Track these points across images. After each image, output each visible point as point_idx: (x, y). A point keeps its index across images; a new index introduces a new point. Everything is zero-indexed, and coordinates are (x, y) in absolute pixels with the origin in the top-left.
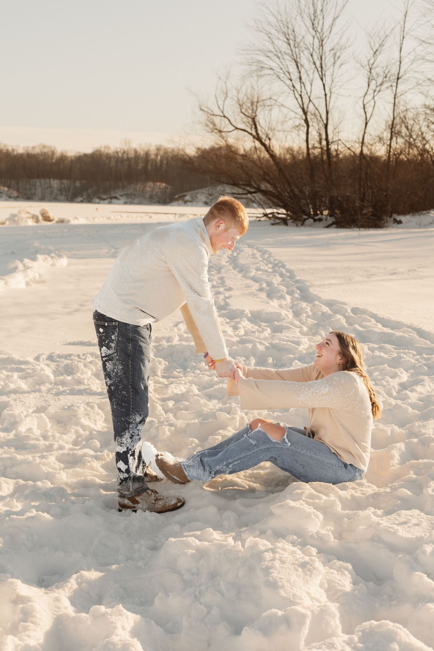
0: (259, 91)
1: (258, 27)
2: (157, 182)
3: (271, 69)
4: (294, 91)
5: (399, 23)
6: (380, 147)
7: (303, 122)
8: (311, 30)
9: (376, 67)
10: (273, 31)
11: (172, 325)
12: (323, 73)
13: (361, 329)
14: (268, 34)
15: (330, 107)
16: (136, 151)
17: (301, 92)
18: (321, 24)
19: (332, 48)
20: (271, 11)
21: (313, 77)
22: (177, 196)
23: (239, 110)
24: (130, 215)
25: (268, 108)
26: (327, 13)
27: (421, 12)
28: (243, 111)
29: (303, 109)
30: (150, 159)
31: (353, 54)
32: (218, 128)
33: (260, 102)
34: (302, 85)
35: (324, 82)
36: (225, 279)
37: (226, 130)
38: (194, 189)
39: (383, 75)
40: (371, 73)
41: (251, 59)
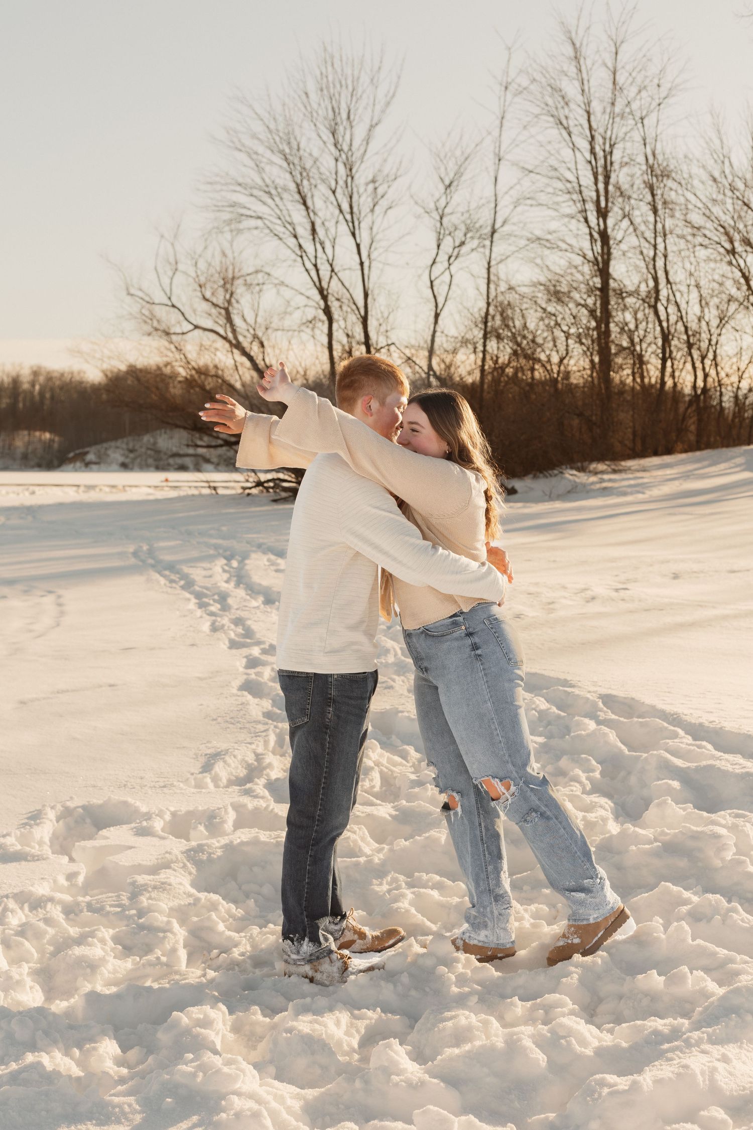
0: (234, 258)
1: (233, 142)
2: (35, 430)
3: (260, 218)
4: (301, 257)
5: (489, 133)
6: (465, 357)
7: (321, 314)
8: (332, 148)
9: (452, 213)
10: (261, 149)
12: (356, 223)
14: (252, 154)
15: (370, 285)
17: (316, 257)
18: (348, 136)
19: (370, 178)
20: (256, 113)
21: (336, 232)
22: (71, 455)
23: (199, 294)
25: (257, 288)
26: (357, 118)
28: (208, 295)
29: (321, 291)
30: (21, 390)
31: (409, 188)
32: (163, 326)
33: (238, 278)
34: (318, 246)
35: (358, 241)
36: (249, 623)
37: (178, 330)
38: (102, 441)
39: (463, 228)
40: (441, 224)
41: (222, 201)
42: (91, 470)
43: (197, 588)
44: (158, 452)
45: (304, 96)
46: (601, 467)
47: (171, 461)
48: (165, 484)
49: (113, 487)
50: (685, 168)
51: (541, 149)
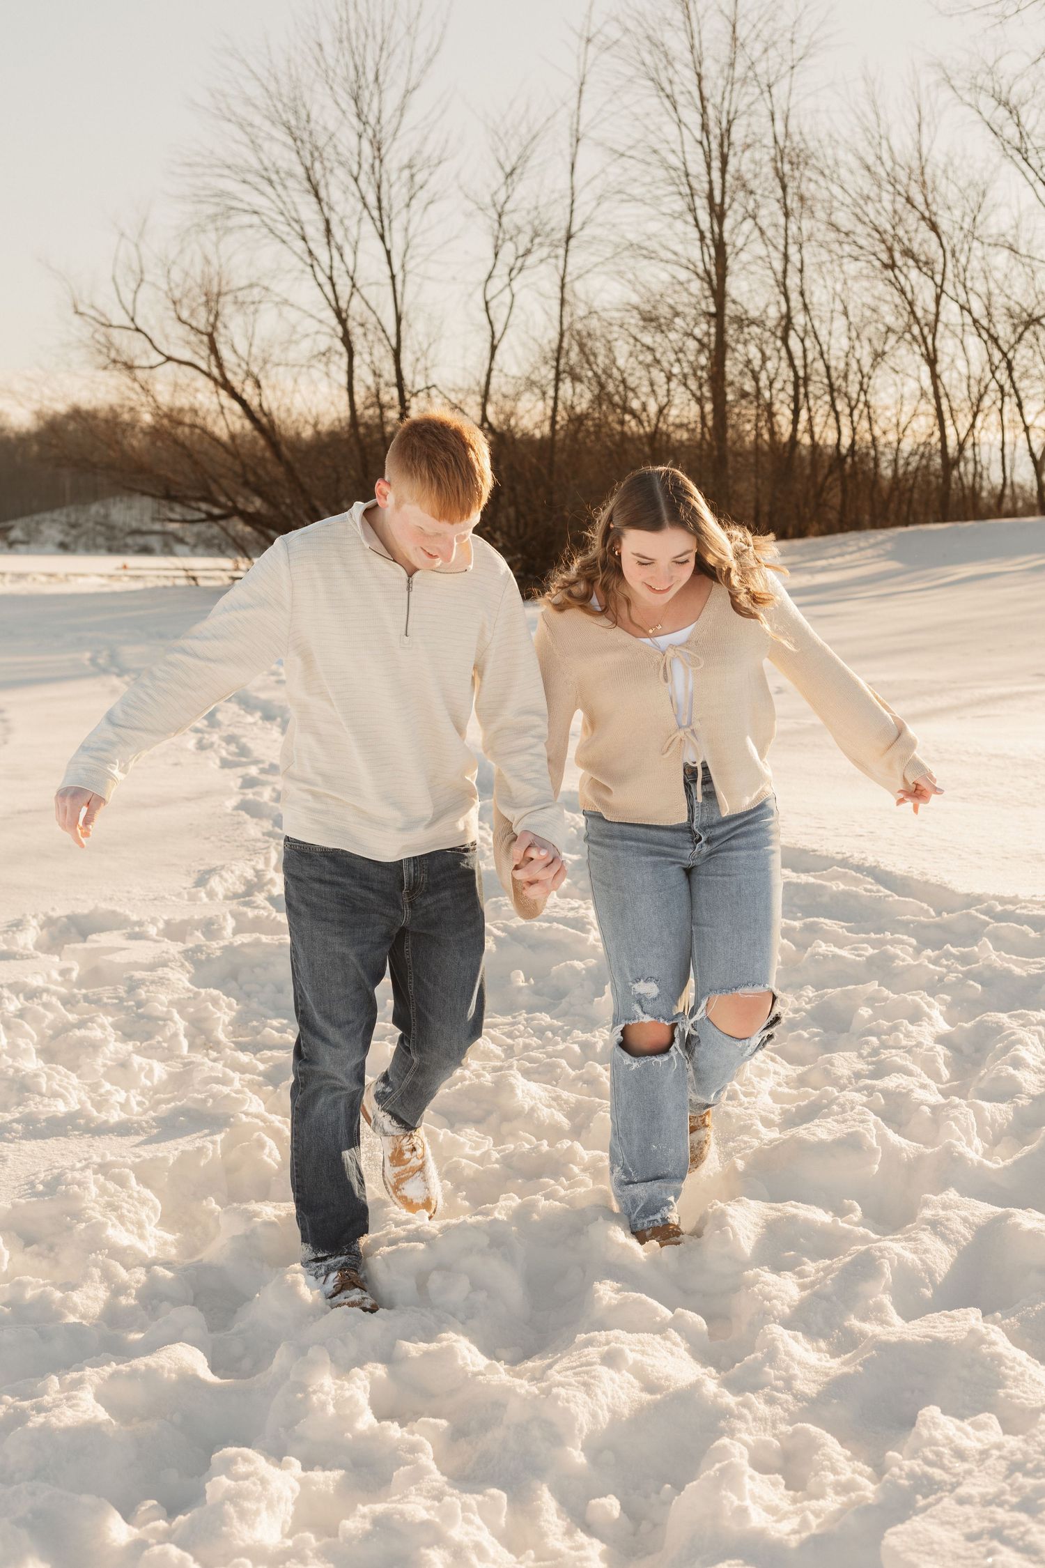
0: (220, 266)
1: (220, 109)
3: (255, 212)
4: (312, 266)
5: (564, 104)
6: (530, 404)
7: (339, 345)
8: (354, 120)
9: (514, 211)
10: (257, 120)
11: (189, 882)
12: (386, 222)
14: (245, 126)
15: (404, 309)
17: (331, 267)
18: (375, 104)
19: (405, 161)
20: (251, 71)
21: (359, 234)
23: (173, 315)
25: (252, 308)
26: (388, 79)
27: (608, 83)
28: (185, 315)
29: (338, 313)
31: (457, 176)
32: (124, 358)
33: (226, 294)
34: (335, 252)
35: (388, 246)
36: (244, 740)
37: (144, 363)
38: (32, 512)
39: (528, 231)
40: (500, 225)
41: (204, 188)
42: (17, 553)
44: (111, 527)
45: (316, 49)
47: (130, 540)
48: (122, 572)
49: (51, 575)
50: (829, 152)
51: (637, 123)
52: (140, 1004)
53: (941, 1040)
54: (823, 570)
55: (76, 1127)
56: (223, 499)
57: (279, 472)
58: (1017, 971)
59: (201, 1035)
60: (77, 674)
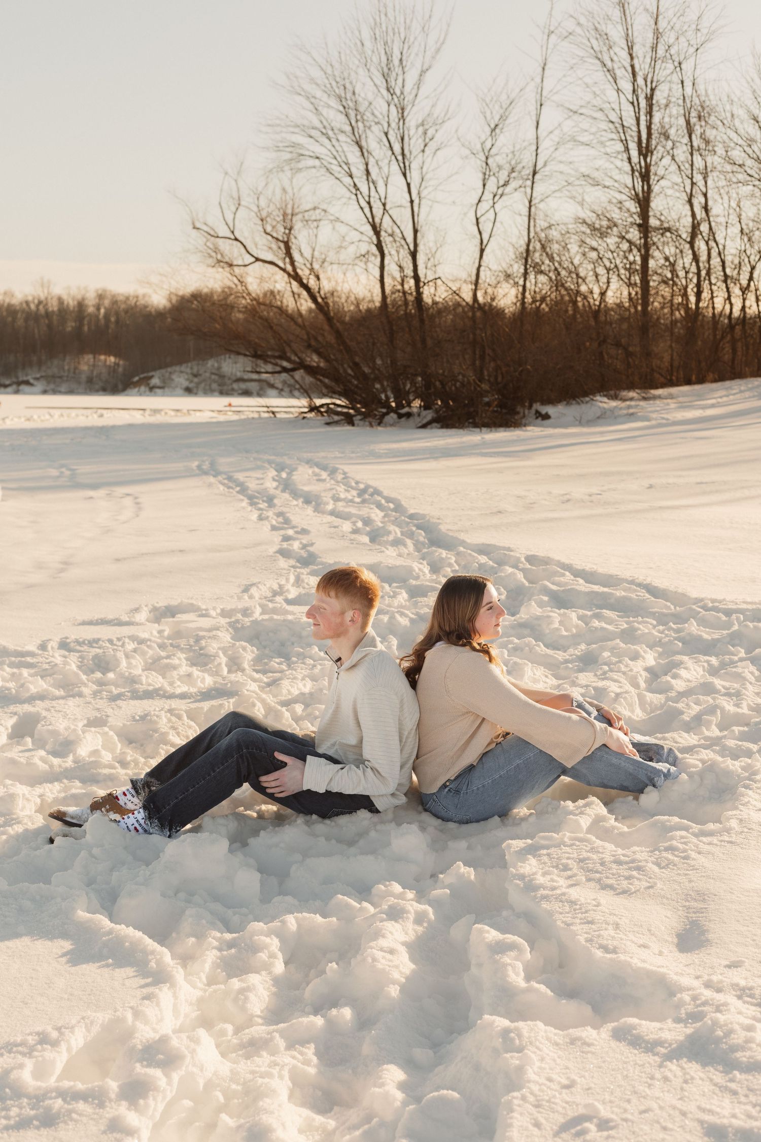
0: (294, 194)
1: (292, 87)
2: (100, 354)
3: (317, 158)
4: (356, 195)
5: (532, 79)
6: (506, 290)
7: (374, 249)
8: (385, 92)
9: (496, 155)
10: (319, 94)
11: (238, 590)
12: (407, 164)
13: (554, 588)
14: (310, 98)
16: (60, 300)
17: (369, 196)
18: (400, 81)
19: (420, 121)
20: (315, 60)
21: (389, 172)
22: (136, 379)
23: (261, 228)
24: (65, 412)
25: (315, 224)
26: (409, 64)
27: (566, 62)
28: (269, 229)
29: (374, 227)
30: (86, 314)
31: (457, 131)
32: (227, 259)
33: (297, 214)
34: (371, 185)
35: (409, 180)
36: (288, 515)
37: (240, 263)
38: (167, 366)
39: (507, 168)
40: (487, 164)
41: (281, 142)
42: (156, 395)
43: (250, 492)
44: (222, 377)
45: (359, 44)
46: (632, 394)
47: (235, 386)
48: (228, 409)
49: (178, 410)
50: (728, 107)
51: (588, 89)
52: (201, 649)
53: (647, 669)
54: (713, 406)
55: (158, 695)
56: (293, 358)
57: (331, 338)
58: (705, 636)
59: (235, 664)
60: (189, 474)
